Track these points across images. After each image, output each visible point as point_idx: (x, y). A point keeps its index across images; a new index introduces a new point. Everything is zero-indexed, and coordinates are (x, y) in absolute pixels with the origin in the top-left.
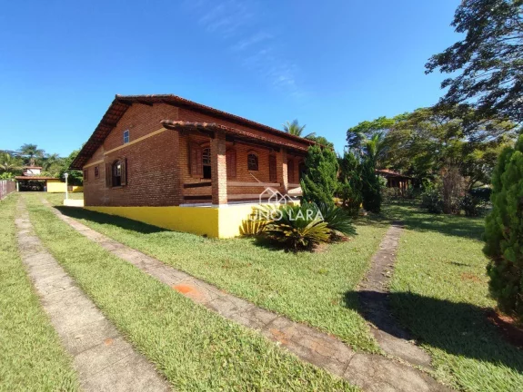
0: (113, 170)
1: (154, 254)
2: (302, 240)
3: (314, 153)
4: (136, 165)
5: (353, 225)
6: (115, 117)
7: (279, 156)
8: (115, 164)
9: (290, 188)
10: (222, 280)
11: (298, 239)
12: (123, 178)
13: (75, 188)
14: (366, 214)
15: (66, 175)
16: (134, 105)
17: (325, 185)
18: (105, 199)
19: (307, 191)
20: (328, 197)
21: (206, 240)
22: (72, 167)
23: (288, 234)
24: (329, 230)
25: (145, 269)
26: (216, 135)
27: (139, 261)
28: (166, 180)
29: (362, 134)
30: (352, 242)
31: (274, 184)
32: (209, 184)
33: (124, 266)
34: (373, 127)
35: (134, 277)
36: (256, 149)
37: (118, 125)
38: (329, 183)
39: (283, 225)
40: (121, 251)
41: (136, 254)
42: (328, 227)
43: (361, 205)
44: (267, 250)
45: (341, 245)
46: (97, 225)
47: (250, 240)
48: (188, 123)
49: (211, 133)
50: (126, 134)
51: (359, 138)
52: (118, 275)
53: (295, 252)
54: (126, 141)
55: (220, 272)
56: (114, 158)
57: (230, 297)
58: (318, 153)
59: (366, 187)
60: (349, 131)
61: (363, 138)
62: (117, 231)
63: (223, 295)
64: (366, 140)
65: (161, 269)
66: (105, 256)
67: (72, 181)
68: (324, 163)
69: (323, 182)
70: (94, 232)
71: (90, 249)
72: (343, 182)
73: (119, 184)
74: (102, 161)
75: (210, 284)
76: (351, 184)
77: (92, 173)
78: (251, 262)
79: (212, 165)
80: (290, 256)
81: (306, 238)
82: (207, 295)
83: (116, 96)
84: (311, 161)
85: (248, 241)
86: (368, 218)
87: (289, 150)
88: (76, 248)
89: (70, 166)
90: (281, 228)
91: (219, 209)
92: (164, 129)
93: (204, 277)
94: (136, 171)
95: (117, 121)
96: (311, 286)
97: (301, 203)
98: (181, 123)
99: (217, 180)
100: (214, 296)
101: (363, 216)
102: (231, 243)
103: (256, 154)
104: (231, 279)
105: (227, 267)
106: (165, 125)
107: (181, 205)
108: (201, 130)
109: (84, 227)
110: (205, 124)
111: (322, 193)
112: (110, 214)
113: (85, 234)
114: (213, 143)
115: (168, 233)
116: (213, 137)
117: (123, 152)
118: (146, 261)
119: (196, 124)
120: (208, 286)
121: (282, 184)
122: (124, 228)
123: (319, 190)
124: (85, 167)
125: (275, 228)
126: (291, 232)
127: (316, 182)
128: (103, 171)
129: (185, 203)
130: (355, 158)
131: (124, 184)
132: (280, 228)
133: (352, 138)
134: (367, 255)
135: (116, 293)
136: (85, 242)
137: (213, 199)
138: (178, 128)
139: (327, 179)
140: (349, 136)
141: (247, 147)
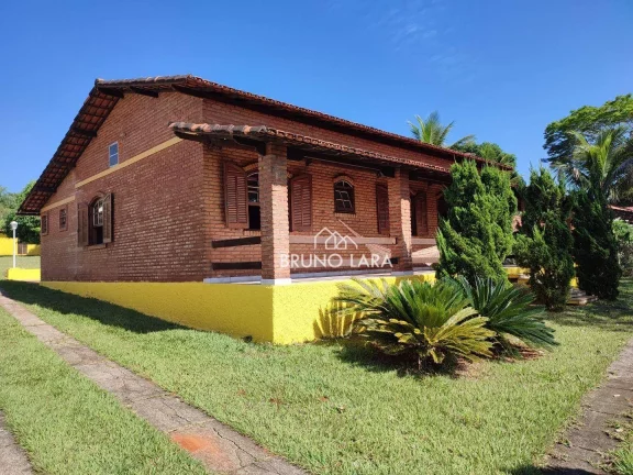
0: (90, 215)
1: (148, 373)
2: (432, 352)
3: (462, 176)
4: (129, 206)
5: (548, 323)
6: (95, 119)
7: (394, 186)
8: (94, 204)
9: (416, 247)
10: (267, 427)
11: (424, 350)
12: (107, 230)
13: (31, 247)
14: (584, 301)
15: (14, 225)
16: (128, 96)
17: (486, 241)
18: (76, 268)
19: (451, 253)
20: (494, 266)
21: (247, 347)
22: (23, 210)
23: (403, 338)
24: (491, 334)
25: (128, 400)
26: (269, 148)
27: (119, 385)
28: (180, 233)
29: (577, 134)
30: (545, 360)
31: (384, 240)
32: (256, 241)
33: (92, 395)
34: (604, 117)
35: (105, 417)
36: (349, 171)
37: (99, 133)
38: (496, 236)
39: (394, 321)
40: (89, 366)
41: (118, 372)
42: (488, 326)
43: (574, 283)
44: (362, 370)
45: (519, 365)
46: (57, 317)
47: (331, 348)
48: (218, 127)
49: (259, 143)
50: (114, 149)
51: (571, 141)
52: (76, 412)
53: (418, 377)
54: (114, 162)
55: (266, 410)
56: (92, 193)
57: (277, 464)
58: (471, 176)
59: (581, 243)
60: (550, 129)
61: (579, 143)
62: (88, 328)
63: (264, 457)
64: (586, 145)
65: (158, 402)
66: (62, 374)
67: (25, 236)
68: (484, 197)
69: (481, 234)
70: (50, 328)
71: (38, 359)
72: (530, 234)
73: (100, 241)
74: (72, 198)
75: (242, 434)
76: (547, 238)
77: (55, 221)
78: (328, 393)
79: (262, 203)
80: (408, 383)
81: (440, 349)
82: (233, 457)
83: (97, 82)
84: (456, 193)
85: (327, 352)
86: (588, 309)
87: (412, 173)
88: (15, 358)
89: (21, 207)
90: (390, 326)
91: (274, 287)
92: (177, 140)
93: (235, 419)
94: (129, 216)
95: (99, 125)
96: (440, 449)
97: (438, 277)
98: (205, 127)
99: (270, 231)
100: (246, 459)
101: (576, 306)
102: (295, 353)
103: (351, 183)
104: (285, 426)
105: (279, 401)
106: (178, 132)
107: (206, 280)
108: (240, 140)
109: (34, 320)
110: (247, 129)
111: (479, 257)
112: (83, 295)
113: (34, 331)
114: (264, 164)
115: (180, 333)
116: (264, 154)
117: (107, 181)
118: (133, 385)
119: (231, 128)
120: (238, 439)
121: (399, 238)
122: (103, 322)
123: (473, 252)
124: (44, 210)
125: (379, 325)
126: (409, 336)
127: (468, 235)
128: (73, 217)
129: (215, 276)
130: (556, 183)
131: (109, 240)
132: (388, 327)
133: (557, 143)
134: (575, 388)
135: (69, 444)
136: (32, 347)
137: (261, 268)
138: (201, 137)
139: (492, 227)
140: (550, 140)
141: (331, 169)
